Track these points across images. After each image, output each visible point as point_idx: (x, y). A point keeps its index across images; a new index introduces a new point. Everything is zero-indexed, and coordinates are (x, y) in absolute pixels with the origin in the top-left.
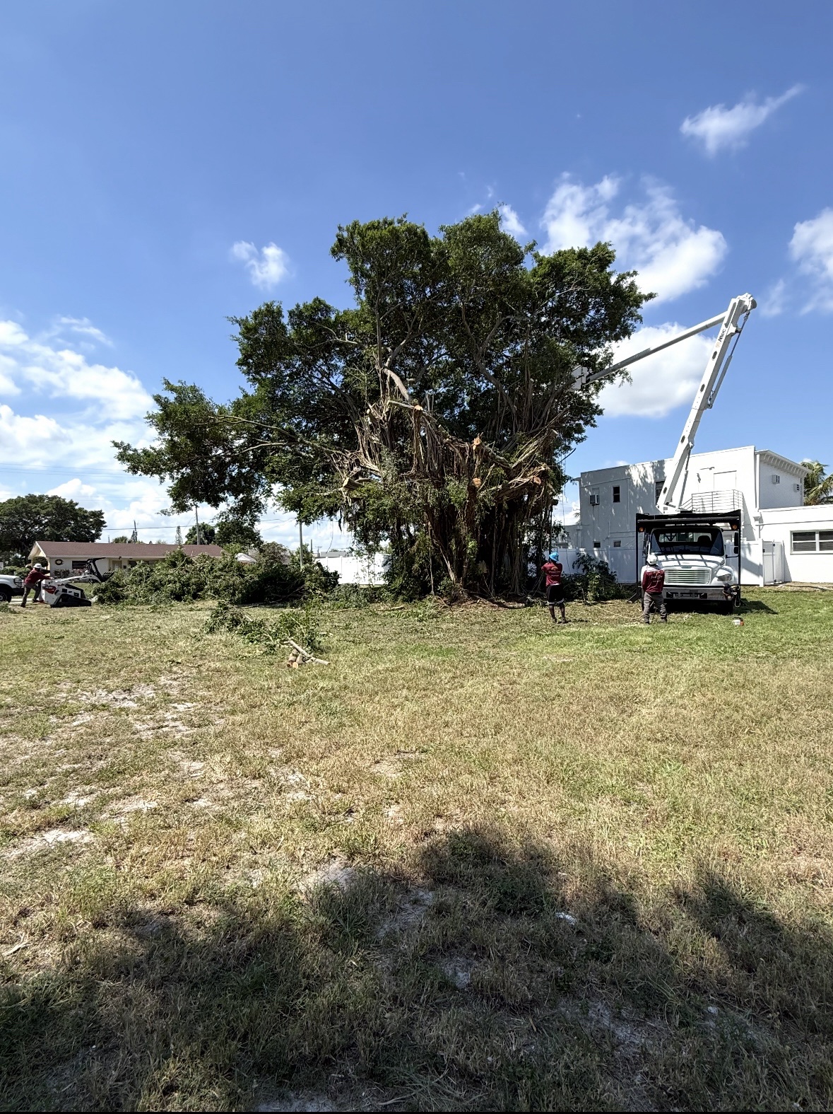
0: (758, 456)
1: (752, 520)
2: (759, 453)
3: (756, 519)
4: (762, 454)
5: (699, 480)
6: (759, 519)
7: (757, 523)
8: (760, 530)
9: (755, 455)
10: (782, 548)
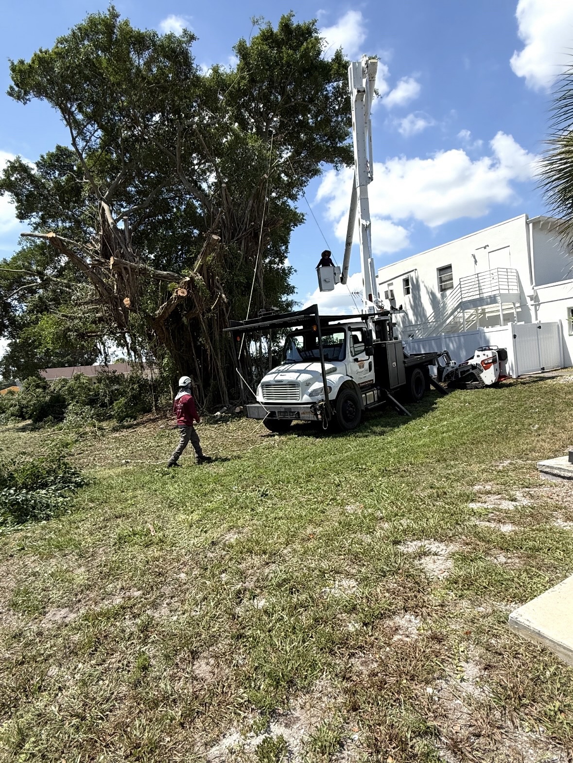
0: (531, 225)
1: (528, 299)
2: (531, 222)
3: (532, 298)
4: (536, 223)
5: (476, 262)
6: (535, 298)
7: (532, 303)
8: (536, 311)
9: (527, 224)
10: (560, 327)
